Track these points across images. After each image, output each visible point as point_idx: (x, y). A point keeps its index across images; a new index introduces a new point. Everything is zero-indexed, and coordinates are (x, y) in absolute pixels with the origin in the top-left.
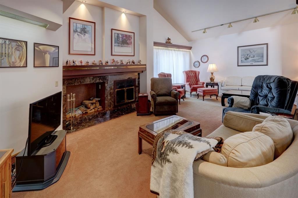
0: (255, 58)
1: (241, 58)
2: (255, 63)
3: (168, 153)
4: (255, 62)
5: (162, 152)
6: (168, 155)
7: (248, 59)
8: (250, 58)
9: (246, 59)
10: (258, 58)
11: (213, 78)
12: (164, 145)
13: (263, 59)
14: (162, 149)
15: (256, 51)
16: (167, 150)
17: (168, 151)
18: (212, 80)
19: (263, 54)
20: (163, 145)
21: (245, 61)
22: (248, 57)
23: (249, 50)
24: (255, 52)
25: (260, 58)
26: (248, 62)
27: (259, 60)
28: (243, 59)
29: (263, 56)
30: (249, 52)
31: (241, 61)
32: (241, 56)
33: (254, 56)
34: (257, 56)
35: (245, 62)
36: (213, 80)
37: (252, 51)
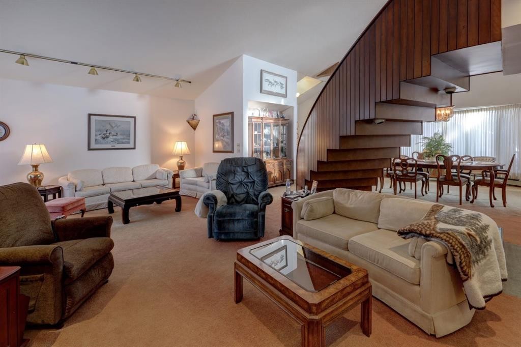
0: (119, 137)
1: (96, 135)
2: (118, 145)
3: (486, 235)
4: (118, 143)
5: (479, 242)
6: (487, 236)
7: (107, 137)
8: (111, 137)
9: (103, 138)
10: (122, 137)
11: (40, 178)
12: (473, 235)
13: (129, 139)
14: (476, 240)
15: (120, 126)
16: (482, 234)
17: (484, 234)
18: (37, 181)
19: (129, 132)
20: (473, 237)
21: (102, 141)
22: (108, 134)
23: (110, 123)
24: (118, 127)
25: (125, 137)
26: (107, 143)
27: (124, 141)
28: (99, 137)
29: (129, 135)
30: (109, 126)
31: (96, 140)
32: (96, 131)
33: (117, 134)
34: (121, 135)
35: (101, 143)
36: (40, 181)
37: (114, 126)
